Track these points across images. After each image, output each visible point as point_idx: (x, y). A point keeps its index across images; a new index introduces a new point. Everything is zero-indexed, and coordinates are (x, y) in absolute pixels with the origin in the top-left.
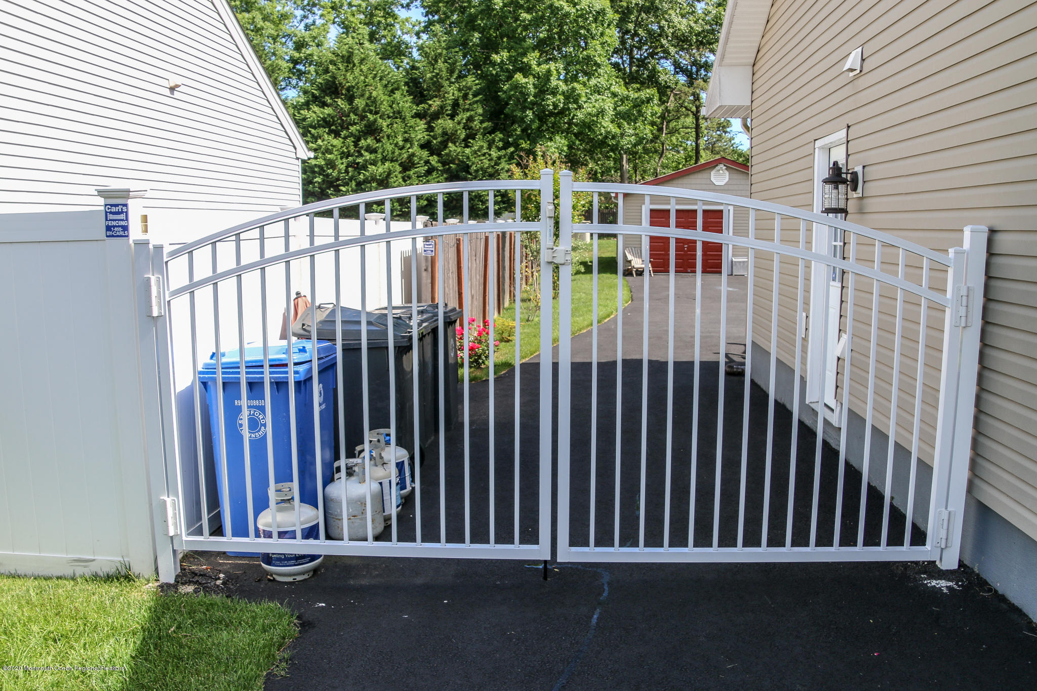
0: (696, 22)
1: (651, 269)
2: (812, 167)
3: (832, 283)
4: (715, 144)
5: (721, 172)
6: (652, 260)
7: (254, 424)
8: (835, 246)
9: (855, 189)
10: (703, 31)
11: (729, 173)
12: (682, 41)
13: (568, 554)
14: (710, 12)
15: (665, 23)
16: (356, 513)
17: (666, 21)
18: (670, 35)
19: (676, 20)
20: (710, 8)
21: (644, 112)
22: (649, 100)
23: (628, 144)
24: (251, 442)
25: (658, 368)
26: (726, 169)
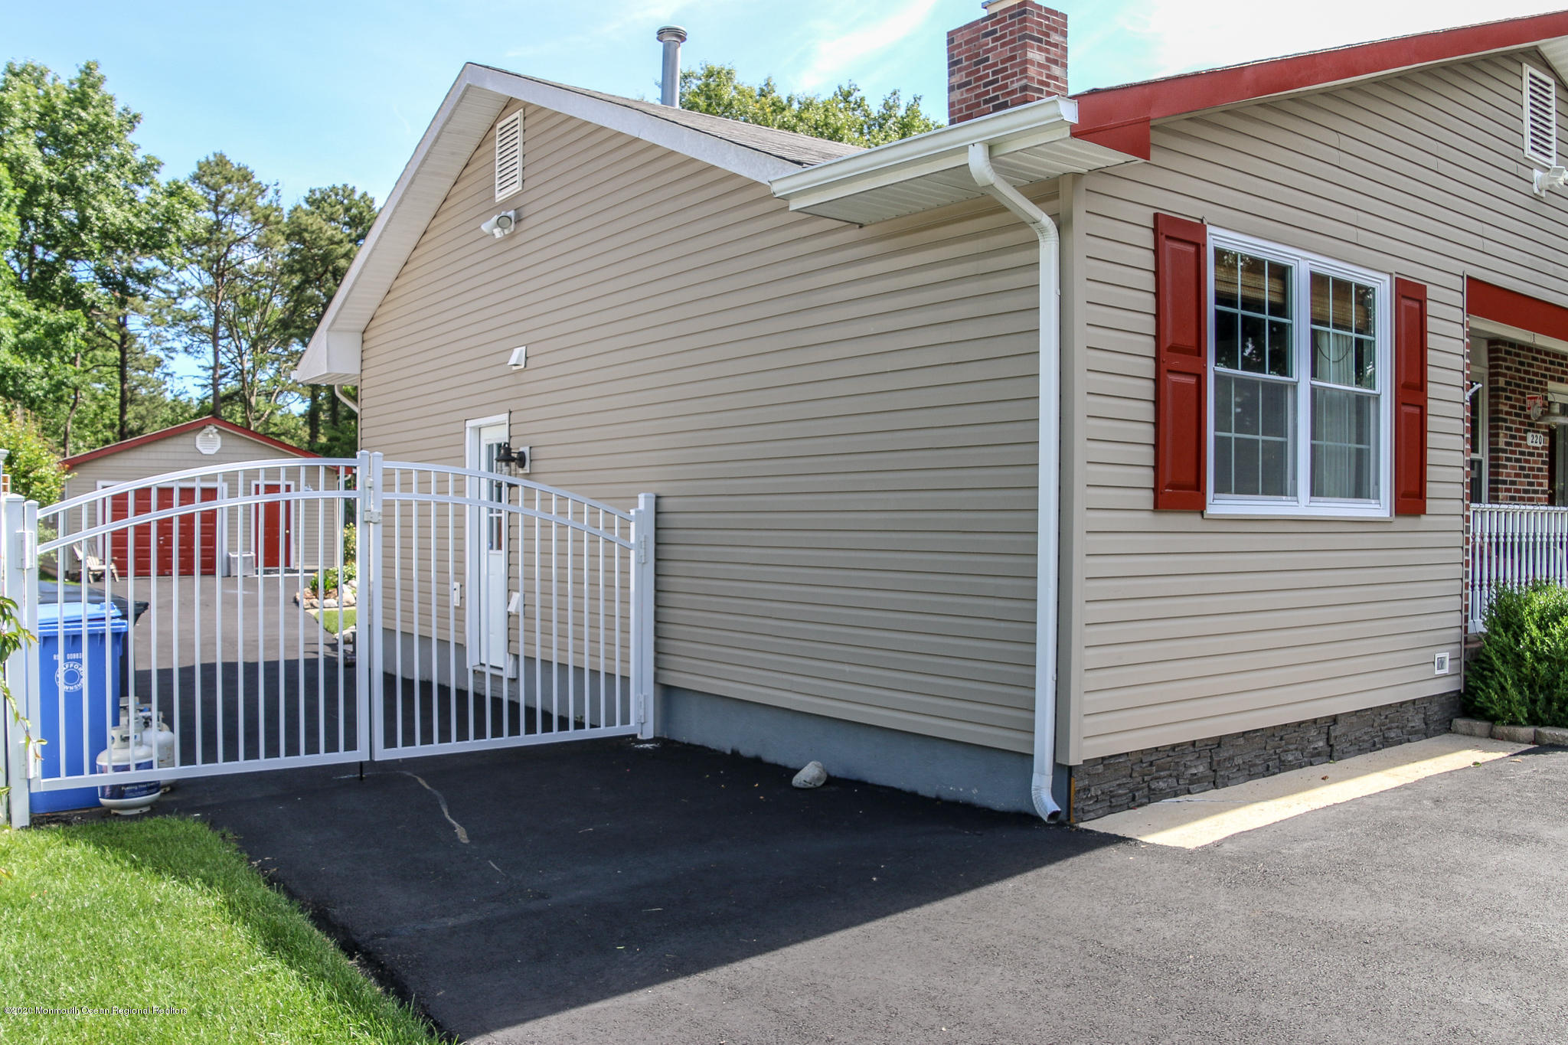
0: (137, 215)
1: (115, 571)
2: (463, 444)
3: (491, 552)
4: (135, 389)
5: (211, 436)
6: (116, 558)
7: (72, 677)
8: (491, 518)
9: (522, 466)
10: (148, 229)
11: (222, 439)
12: (113, 238)
13: (382, 754)
14: (158, 204)
15: (92, 212)
16: (162, 758)
17: (94, 209)
18: (96, 229)
19: (109, 210)
20: (159, 198)
21: (64, 345)
22: (71, 327)
23: (38, 389)
24: (67, 694)
25: (251, 668)
26: (217, 432)
